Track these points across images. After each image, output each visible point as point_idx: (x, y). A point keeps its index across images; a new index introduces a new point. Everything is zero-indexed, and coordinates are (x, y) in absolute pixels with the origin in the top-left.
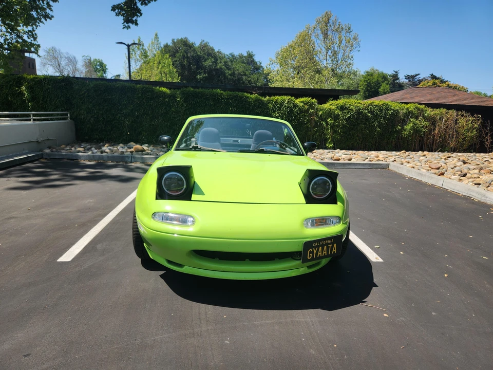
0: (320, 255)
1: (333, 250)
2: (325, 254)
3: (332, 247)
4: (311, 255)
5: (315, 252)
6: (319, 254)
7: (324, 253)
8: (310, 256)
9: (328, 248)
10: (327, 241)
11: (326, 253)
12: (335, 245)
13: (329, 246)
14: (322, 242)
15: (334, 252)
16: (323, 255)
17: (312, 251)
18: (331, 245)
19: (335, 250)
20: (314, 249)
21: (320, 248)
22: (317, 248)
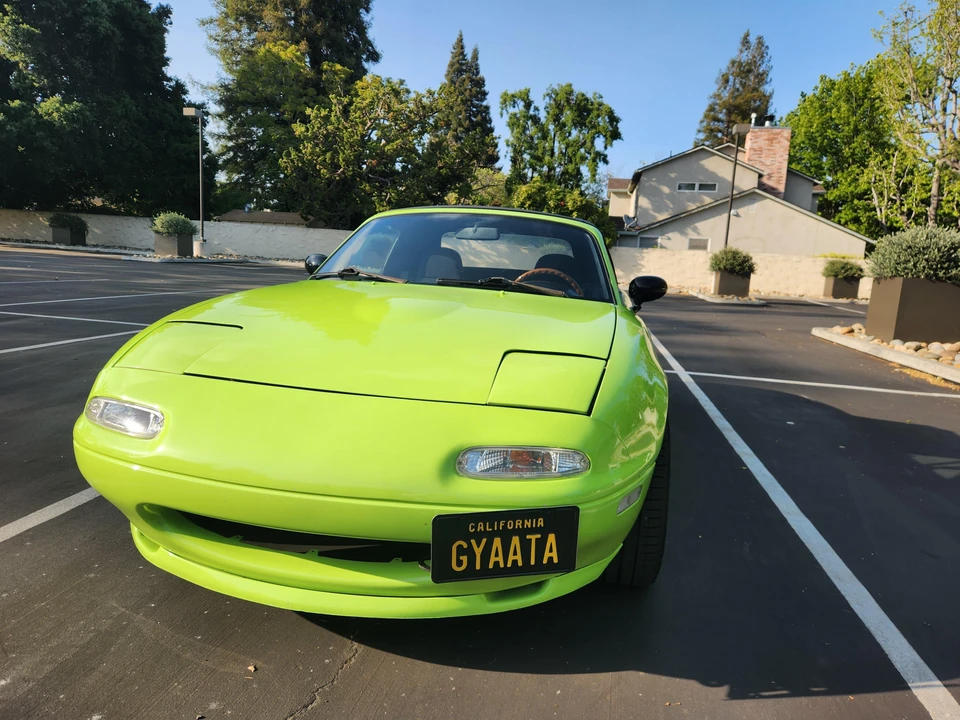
0: (497, 564)
1: (547, 554)
2: (515, 562)
3: (541, 545)
4: (464, 559)
5: (478, 551)
6: (493, 559)
7: (511, 558)
8: (460, 563)
9: (525, 543)
10: (519, 523)
11: (519, 558)
12: (552, 538)
13: (528, 537)
14: (501, 524)
15: (551, 559)
16: (509, 565)
17: (465, 546)
18: (539, 536)
19: (554, 555)
20: (473, 541)
21: (497, 542)
22: (484, 540)
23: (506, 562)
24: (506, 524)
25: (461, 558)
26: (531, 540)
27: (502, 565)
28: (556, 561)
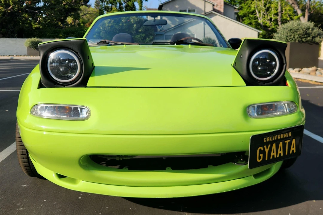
0: (273, 156)
1: (292, 149)
2: (280, 154)
3: (290, 144)
4: (261, 155)
5: (267, 151)
6: (272, 154)
7: (279, 152)
8: (260, 158)
9: (284, 145)
10: (282, 136)
11: (282, 152)
12: (294, 141)
13: (285, 142)
14: (276, 137)
15: (293, 151)
16: (278, 156)
17: (262, 149)
18: (289, 141)
19: (294, 149)
20: (265, 147)
21: (274, 145)
22: (269, 145)
24: (278, 137)
27: (275, 157)
28: (295, 152)
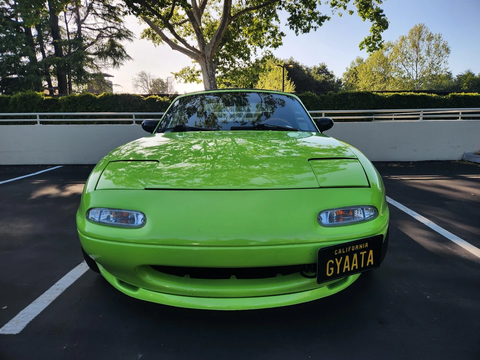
0: (347, 269)
1: (369, 261)
2: (355, 267)
3: (366, 256)
5: (338, 264)
6: (345, 267)
7: (353, 265)
8: (330, 272)
9: (359, 257)
10: (357, 247)
11: (356, 265)
12: (371, 252)
13: (361, 253)
14: (349, 249)
15: (370, 263)
16: (352, 269)
17: (333, 262)
18: (365, 252)
19: (372, 261)
20: (336, 259)
21: (347, 258)
22: (341, 258)
23: (350, 268)
24: (351, 248)
25: (331, 269)
26: (362, 254)
27: (349, 270)
28: (372, 263)
